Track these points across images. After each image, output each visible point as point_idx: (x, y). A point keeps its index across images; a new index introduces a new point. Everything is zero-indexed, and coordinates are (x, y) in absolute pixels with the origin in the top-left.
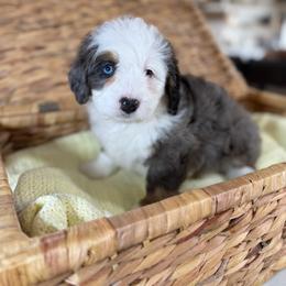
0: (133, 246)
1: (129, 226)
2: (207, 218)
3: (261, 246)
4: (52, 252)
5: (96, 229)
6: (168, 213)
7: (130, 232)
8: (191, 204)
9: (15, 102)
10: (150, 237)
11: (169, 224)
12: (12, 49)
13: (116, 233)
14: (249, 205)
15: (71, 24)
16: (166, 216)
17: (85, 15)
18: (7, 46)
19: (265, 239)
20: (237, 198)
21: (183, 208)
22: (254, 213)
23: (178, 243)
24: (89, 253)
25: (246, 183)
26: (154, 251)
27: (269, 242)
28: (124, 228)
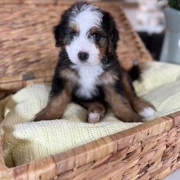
0: (66, 172)
1: (64, 161)
2: (112, 153)
3: (148, 166)
4: (19, 177)
5: (45, 163)
6: (88, 152)
7: (64, 165)
8: (102, 147)
9: (9, 74)
10: (77, 166)
11: (88, 158)
12: (8, 40)
13: (56, 166)
14: (140, 144)
15: (43, 23)
16: (86, 154)
17: (52, 17)
18: (4, 39)
19: (151, 162)
20: (131, 141)
21: (97, 149)
22: (142, 148)
23: (94, 168)
24: (40, 177)
25: (137, 132)
26: (80, 174)
27: (152, 164)
28: (61, 162)
